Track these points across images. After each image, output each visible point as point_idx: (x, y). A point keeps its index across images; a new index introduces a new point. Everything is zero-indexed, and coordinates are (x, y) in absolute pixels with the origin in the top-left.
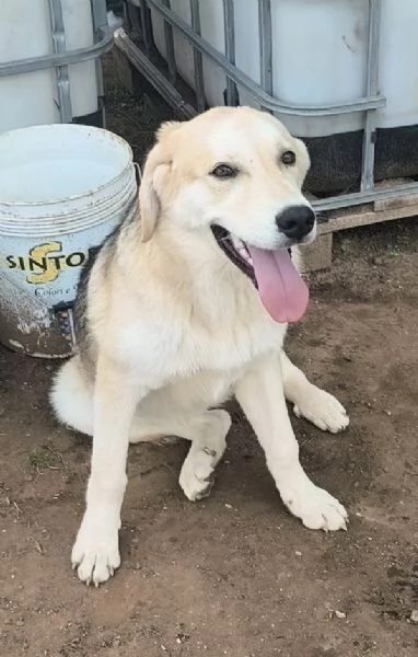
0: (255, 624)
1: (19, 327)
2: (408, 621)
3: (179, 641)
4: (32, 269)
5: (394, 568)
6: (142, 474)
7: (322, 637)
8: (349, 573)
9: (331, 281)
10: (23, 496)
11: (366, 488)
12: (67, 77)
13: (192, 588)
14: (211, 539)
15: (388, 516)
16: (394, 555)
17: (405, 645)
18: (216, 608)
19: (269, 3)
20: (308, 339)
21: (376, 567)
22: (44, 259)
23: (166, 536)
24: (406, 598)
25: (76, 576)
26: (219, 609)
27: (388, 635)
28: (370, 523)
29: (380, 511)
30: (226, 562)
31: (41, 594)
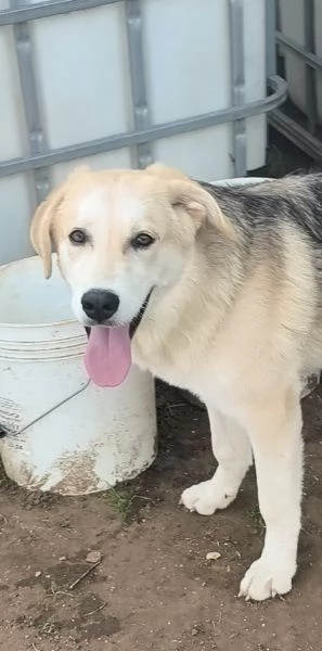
12: (244, 131)
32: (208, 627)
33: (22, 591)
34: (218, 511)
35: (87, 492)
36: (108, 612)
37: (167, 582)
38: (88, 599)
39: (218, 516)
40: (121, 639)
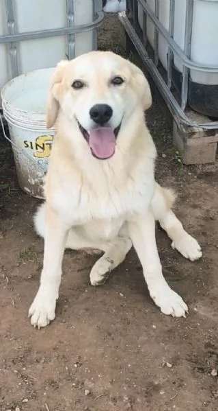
0: (120, 363)
1: (29, 180)
2: (209, 375)
3: (76, 366)
4: (37, 149)
5: (209, 343)
6: (78, 271)
7: (156, 376)
8: (181, 342)
9: (214, 171)
10: (12, 274)
11: (204, 295)
12: (74, 41)
13: (90, 337)
14: (107, 312)
15: (213, 313)
16: (211, 335)
17: (202, 388)
18: (101, 350)
19: (193, 2)
20: (192, 204)
21: (198, 341)
22: (43, 144)
23: (84, 306)
24: (211, 362)
25: (30, 321)
26: (102, 352)
27: (193, 381)
28: (201, 316)
29: (209, 309)
30: (112, 325)
31: (9, 329)
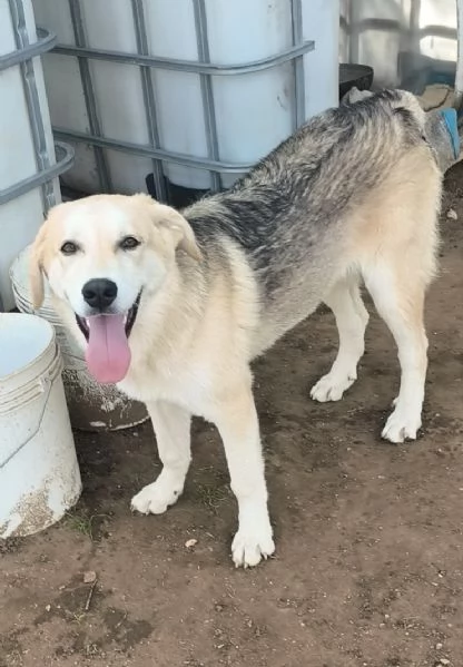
12: (52, 190)
32: (227, 601)
33: (44, 627)
34: (169, 507)
35: (44, 527)
36: (133, 618)
37: (166, 576)
38: (109, 614)
39: (172, 510)
40: (160, 636)
